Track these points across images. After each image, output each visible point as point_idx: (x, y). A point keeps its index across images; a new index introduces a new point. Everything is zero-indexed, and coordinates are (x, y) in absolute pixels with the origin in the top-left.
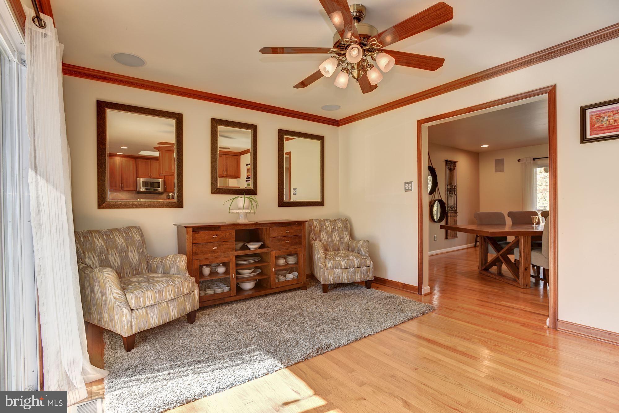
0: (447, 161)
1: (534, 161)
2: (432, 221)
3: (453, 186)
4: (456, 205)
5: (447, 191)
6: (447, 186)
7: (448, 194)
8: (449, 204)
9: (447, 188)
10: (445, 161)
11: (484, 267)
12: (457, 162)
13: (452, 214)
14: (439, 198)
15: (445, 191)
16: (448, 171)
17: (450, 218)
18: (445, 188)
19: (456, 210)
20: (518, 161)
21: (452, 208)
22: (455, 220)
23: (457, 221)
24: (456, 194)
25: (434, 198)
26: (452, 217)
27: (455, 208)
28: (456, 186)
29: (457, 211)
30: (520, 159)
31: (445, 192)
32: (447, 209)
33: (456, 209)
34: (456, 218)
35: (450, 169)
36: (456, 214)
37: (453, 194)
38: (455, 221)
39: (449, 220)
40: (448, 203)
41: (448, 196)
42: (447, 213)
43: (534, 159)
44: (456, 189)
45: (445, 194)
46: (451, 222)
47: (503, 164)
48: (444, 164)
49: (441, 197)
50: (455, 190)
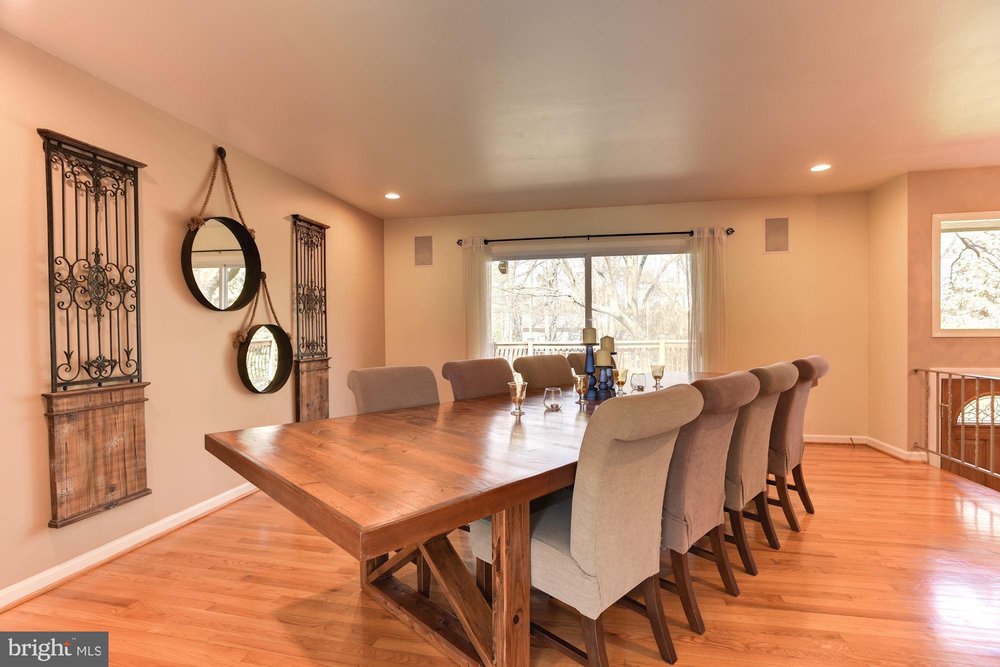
0: (296, 217)
1: (486, 246)
2: (248, 391)
3: (315, 290)
4: (324, 341)
5: (298, 303)
6: (298, 286)
7: (298, 310)
8: (303, 338)
9: (298, 294)
10: (291, 218)
11: (375, 575)
12: (328, 227)
13: (312, 364)
14: (270, 321)
15: (292, 301)
16: (302, 249)
17: (308, 376)
18: (292, 294)
19: (326, 354)
20: (458, 243)
21: (313, 348)
22: (321, 379)
23: (327, 381)
24: (325, 312)
25: (251, 322)
26: (312, 373)
27: (324, 348)
28: (325, 290)
29: (329, 356)
30: (461, 240)
31: (292, 304)
32: (295, 351)
33: (326, 349)
34: (324, 375)
35: (305, 244)
36: (325, 364)
37: (315, 309)
38: (321, 383)
39: (304, 382)
40: (301, 335)
41: (300, 315)
42: (298, 362)
43: (486, 242)
44: (325, 296)
45: (292, 311)
46: (309, 385)
47: (430, 248)
48: (289, 224)
49: (275, 317)
50: (323, 300)
